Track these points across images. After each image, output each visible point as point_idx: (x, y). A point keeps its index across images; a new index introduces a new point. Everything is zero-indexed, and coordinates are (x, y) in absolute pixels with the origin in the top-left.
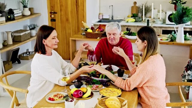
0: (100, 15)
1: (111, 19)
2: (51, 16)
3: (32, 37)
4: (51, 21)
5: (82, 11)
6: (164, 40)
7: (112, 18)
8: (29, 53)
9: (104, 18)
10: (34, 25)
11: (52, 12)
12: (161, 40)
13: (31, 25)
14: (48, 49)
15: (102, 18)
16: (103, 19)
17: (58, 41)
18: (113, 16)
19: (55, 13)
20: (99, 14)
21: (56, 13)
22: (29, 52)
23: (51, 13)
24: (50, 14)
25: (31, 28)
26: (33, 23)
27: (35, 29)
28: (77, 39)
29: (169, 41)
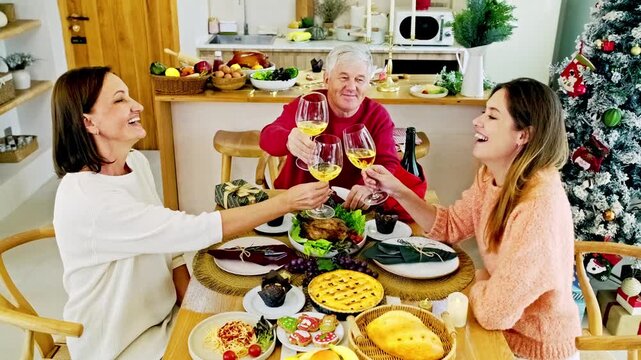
0: (212, 24)
1: (242, 32)
2: (71, 28)
3: (19, 92)
4: (73, 42)
6: (431, 93)
7: (246, 31)
8: (17, 141)
9: (222, 31)
10: (22, 56)
11: (74, 15)
12: (424, 92)
13: (12, 58)
14: (111, 149)
15: (216, 30)
16: (220, 33)
17: (141, 108)
19: (82, 19)
20: (210, 20)
21: (87, 19)
22: (16, 138)
23: (70, 19)
24: (67, 24)
25: (12, 65)
26: (20, 51)
27: (27, 68)
28: (177, 98)
29: (445, 94)
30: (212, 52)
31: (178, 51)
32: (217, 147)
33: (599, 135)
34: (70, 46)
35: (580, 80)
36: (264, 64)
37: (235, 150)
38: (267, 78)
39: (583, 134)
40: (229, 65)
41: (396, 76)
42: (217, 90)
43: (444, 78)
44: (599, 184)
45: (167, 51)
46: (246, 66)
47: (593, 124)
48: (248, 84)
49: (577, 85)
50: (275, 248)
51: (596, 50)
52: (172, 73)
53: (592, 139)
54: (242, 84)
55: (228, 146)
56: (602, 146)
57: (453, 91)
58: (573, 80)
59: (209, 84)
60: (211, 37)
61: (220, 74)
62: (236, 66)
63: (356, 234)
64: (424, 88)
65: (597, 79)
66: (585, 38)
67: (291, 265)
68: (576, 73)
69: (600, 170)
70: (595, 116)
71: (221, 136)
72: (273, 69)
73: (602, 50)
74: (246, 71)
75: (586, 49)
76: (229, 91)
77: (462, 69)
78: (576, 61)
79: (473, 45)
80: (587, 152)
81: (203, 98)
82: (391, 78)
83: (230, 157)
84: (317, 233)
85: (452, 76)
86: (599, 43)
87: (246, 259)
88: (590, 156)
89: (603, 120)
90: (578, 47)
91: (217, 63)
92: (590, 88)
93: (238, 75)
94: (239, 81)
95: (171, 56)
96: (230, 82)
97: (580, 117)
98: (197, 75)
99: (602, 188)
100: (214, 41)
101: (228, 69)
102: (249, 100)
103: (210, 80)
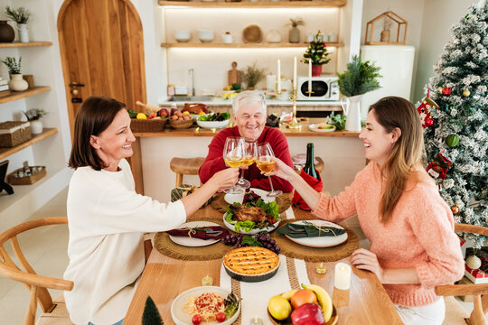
0: (170, 89)
1: (191, 94)
2: (72, 92)
3: (34, 136)
4: (73, 101)
5: (137, 81)
6: (324, 128)
7: (194, 94)
8: (31, 170)
9: (177, 93)
10: (38, 111)
11: (74, 83)
12: (319, 128)
13: (30, 112)
15: (173, 93)
16: (175, 95)
17: (134, 139)
18: (194, 90)
19: (80, 86)
20: (169, 86)
21: (83, 85)
22: (31, 168)
23: (71, 85)
24: (69, 89)
25: (30, 117)
26: (36, 107)
27: (40, 119)
28: (145, 135)
29: (334, 129)
30: (170, 106)
31: (146, 103)
32: (172, 168)
33: (444, 152)
34: (71, 104)
35: (428, 115)
36: (205, 111)
37: (185, 170)
38: (208, 120)
39: (433, 153)
40: (182, 112)
41: (299, 119)
42: (173, 129)
43: (333, 119)
44: (447, 188)
45: (138, 103)
46: (193, 113)
47: (440, 146)
48: (195, 124)
49: (426, 119)
50: (214, 228)
51: (439, 94)
52: (141, 116)
53: (440, 155)
54: (190, 124)
55: (181, 167)
56: (447, 160)
57: (340, 128)
58: (423, 116)
59: (167, 126)
60: (170, 98)
61: (175, 117)
62: (187, 113)
63: (272, 218)
64: (319, 125)
65: (440, 114)
66: (430, 86)
67: (225, 239)
68: (426, 111)
69: (446, 178)
70: (441, 140)
71: (176, 161)
72: (212, 114)
73: (444, 94)
74: (193, 116)
75: (431, 94)
76: (181, 129)
77: (345, 113)
78: (425, 102)
79: (352, 95)
80: (437, 165)
81: (163, 134)
82: (295, 119)
83: (182, 175)
84: (244, 217)
85: (338, 118)
86: (441, 90)
87: (193, 236)
88: (438, 168)
89: (446, 143)
90: (426, 92)
91: (173, 111)
92: (436, 120)
93: (187, 118)
94: (188, 122)
95: (141, 107)
96: (182, 123)
97: (430, 141)
98: (159, 118)
99: (448, 190)
100: (171, 100)
101: (181, 114)
102: (196, 135)
103: (168, 122)
